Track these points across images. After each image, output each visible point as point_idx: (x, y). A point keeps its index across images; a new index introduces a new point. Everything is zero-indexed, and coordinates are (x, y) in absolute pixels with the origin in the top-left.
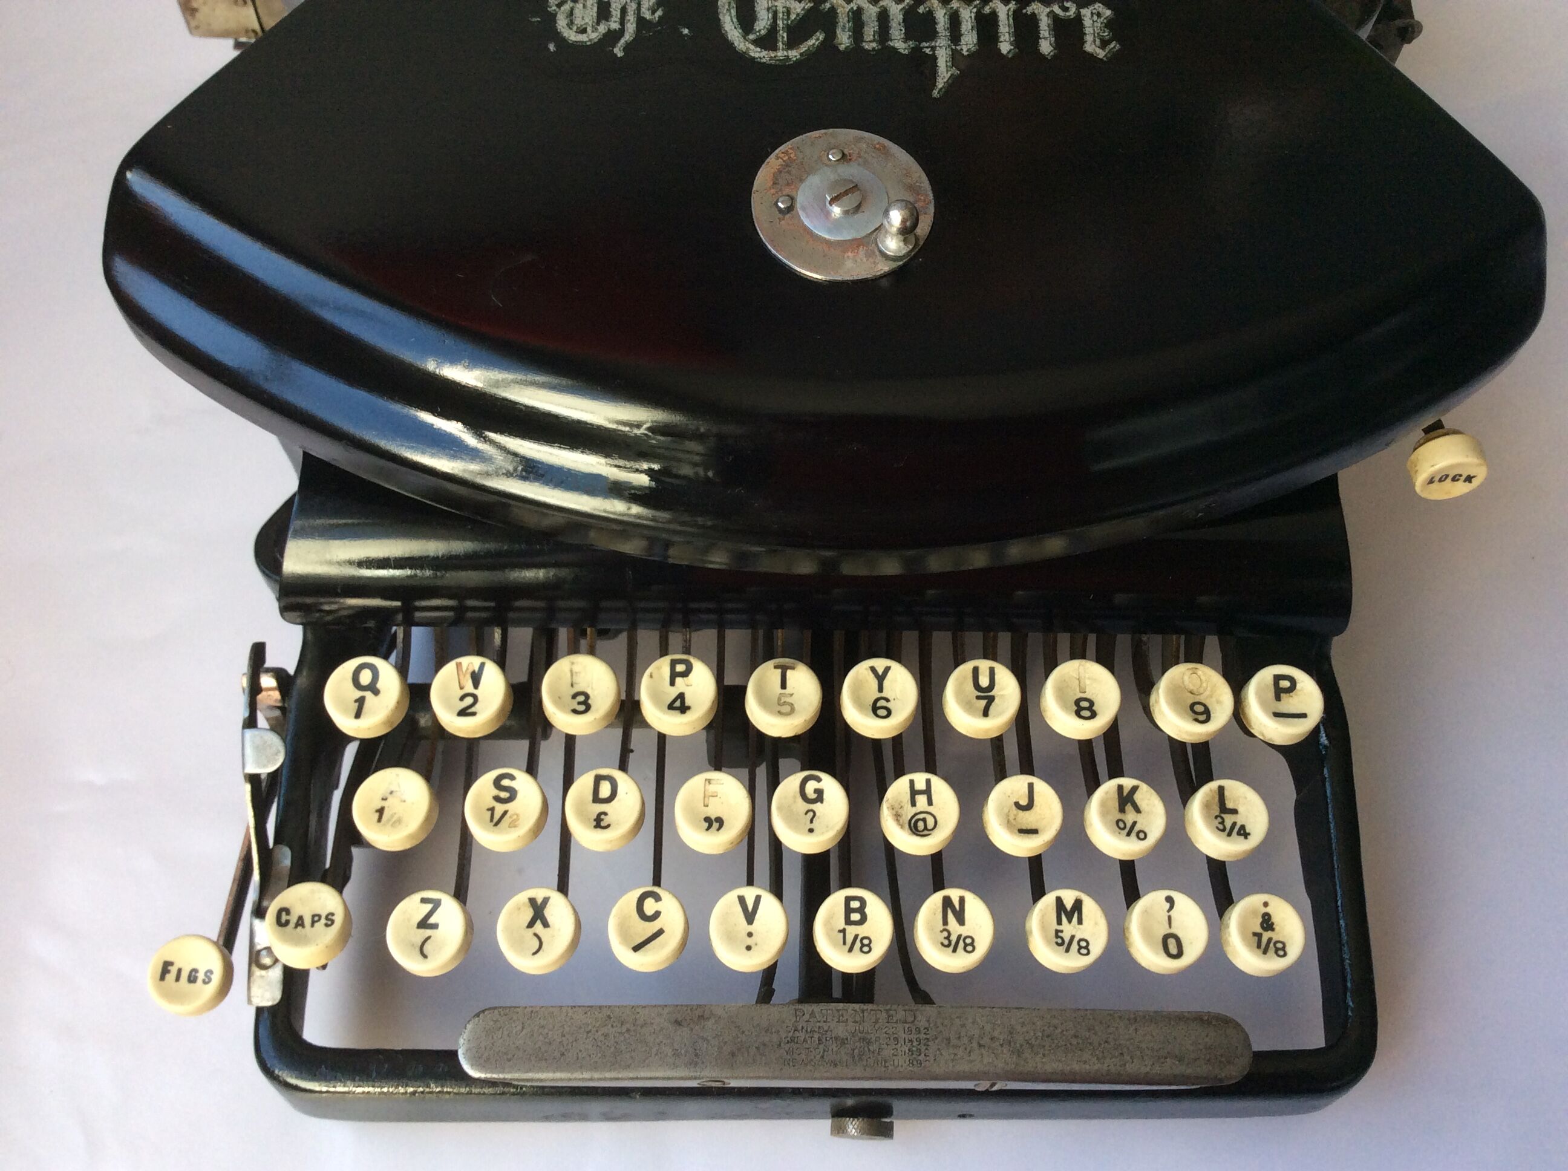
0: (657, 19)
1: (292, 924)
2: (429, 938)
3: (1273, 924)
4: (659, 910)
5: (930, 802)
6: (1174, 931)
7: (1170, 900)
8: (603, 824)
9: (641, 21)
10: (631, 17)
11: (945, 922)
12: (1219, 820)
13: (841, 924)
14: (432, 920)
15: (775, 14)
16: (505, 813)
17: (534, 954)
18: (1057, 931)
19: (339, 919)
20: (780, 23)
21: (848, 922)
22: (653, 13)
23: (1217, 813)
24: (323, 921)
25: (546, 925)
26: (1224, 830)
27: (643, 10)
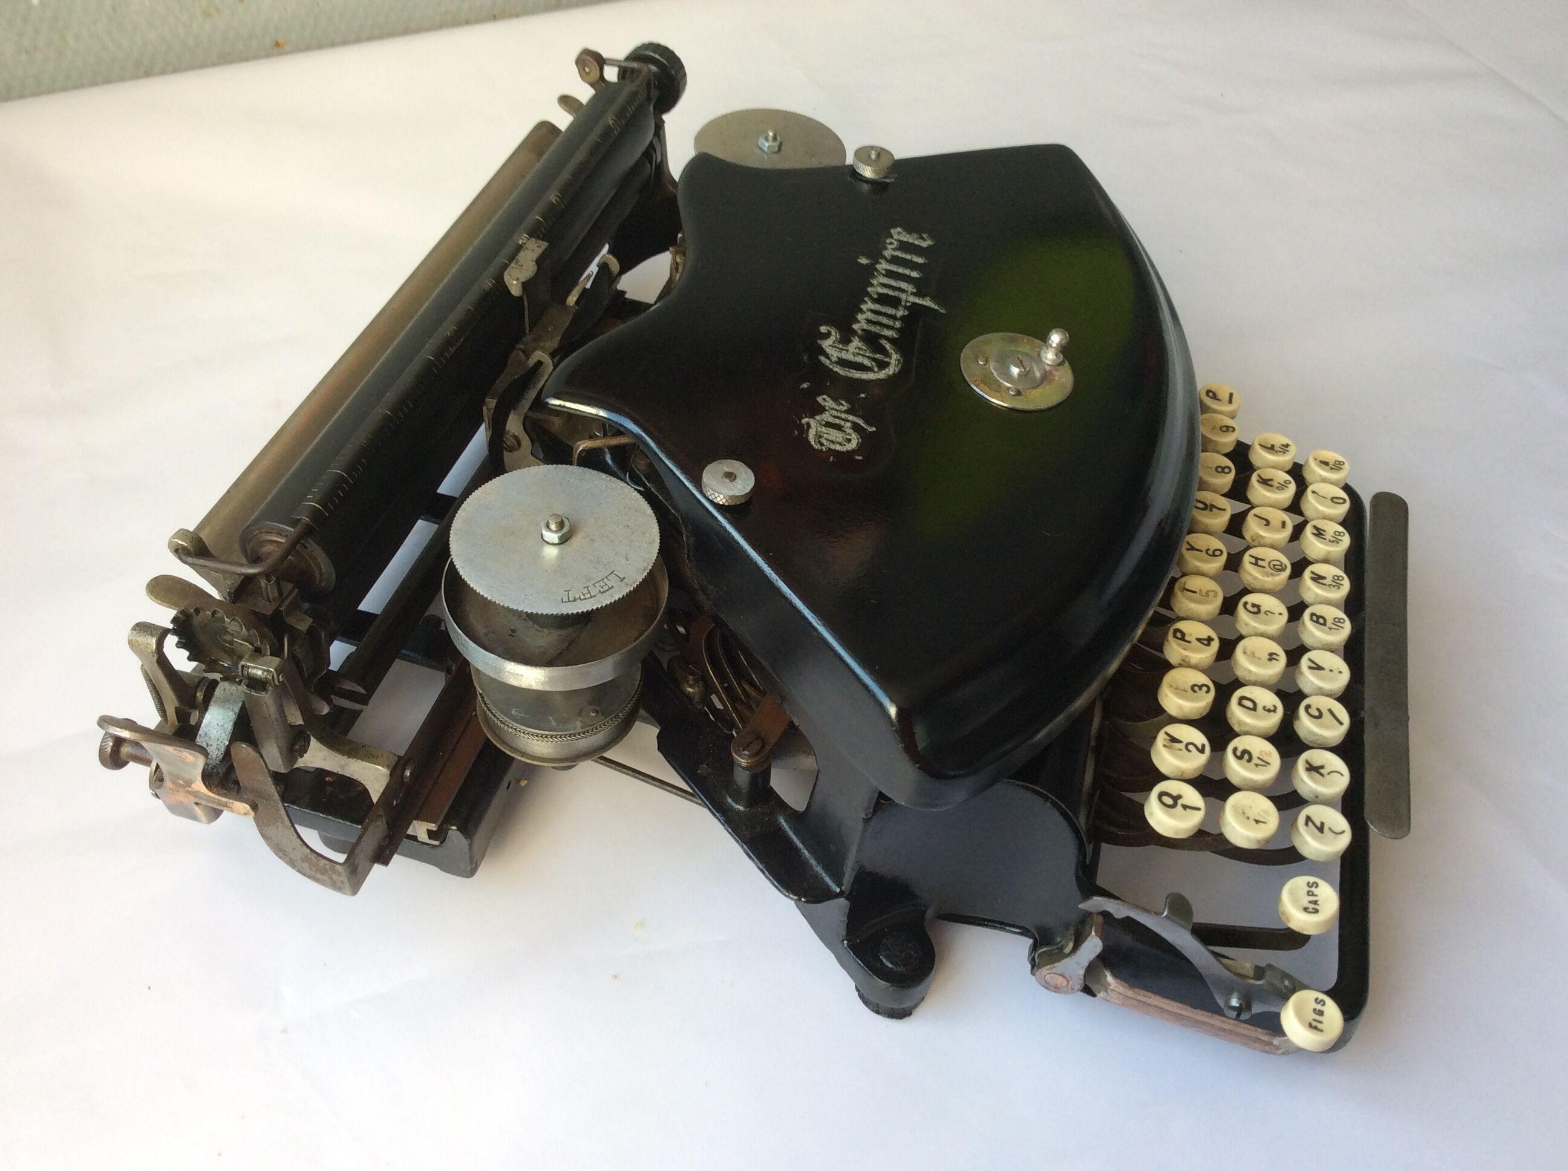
0: (848, 405)
1: (1316, 907)
2: (1330, 828)
4: (1315, 708)
5: (1263, 560)
8: (1272, 708)
10: (843, 416)
11: (1325, 585)
14: (1319, 825)
15: (858, 354)
16: (1259, 758)
18: (1330, 541)
19: (1312, 879)
20: (867, 354)
21: (1324, 624)
22: (843, 405)
24: (1313, 889)
25: (1322, 767)
27: (838, 409)
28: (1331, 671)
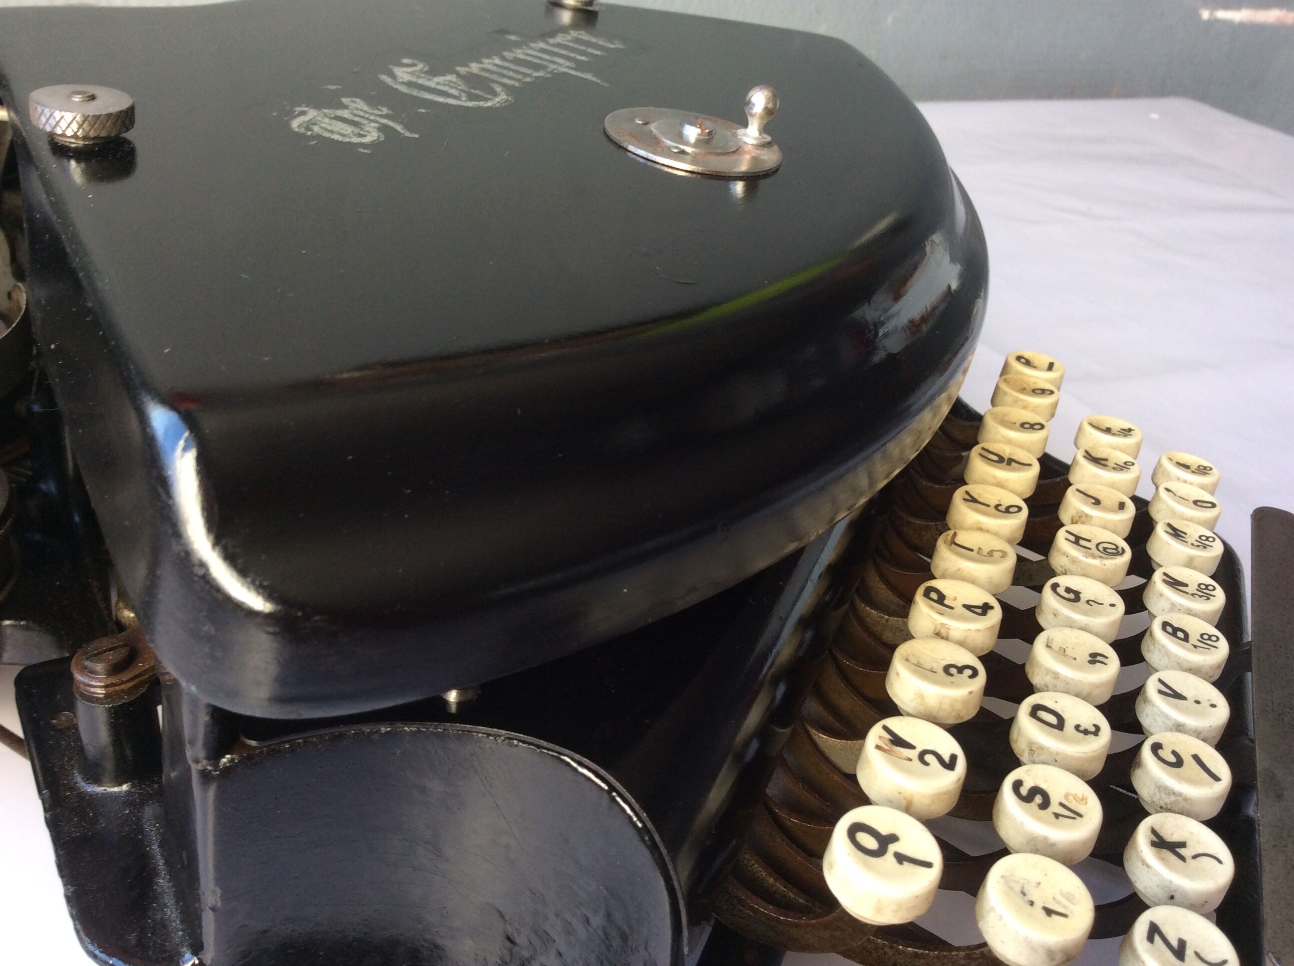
2: (1197, 954)
4: (1171, 751)
5: (1089, 541)
7: (1169, 490)
8: (1093, 730)
11: (1187, 593)
14: (1175, 943)
16: (1061, 804)
18: (1192, 544)
21: (1185, 640)
25: (1183, 845)
28: (1198, 702)
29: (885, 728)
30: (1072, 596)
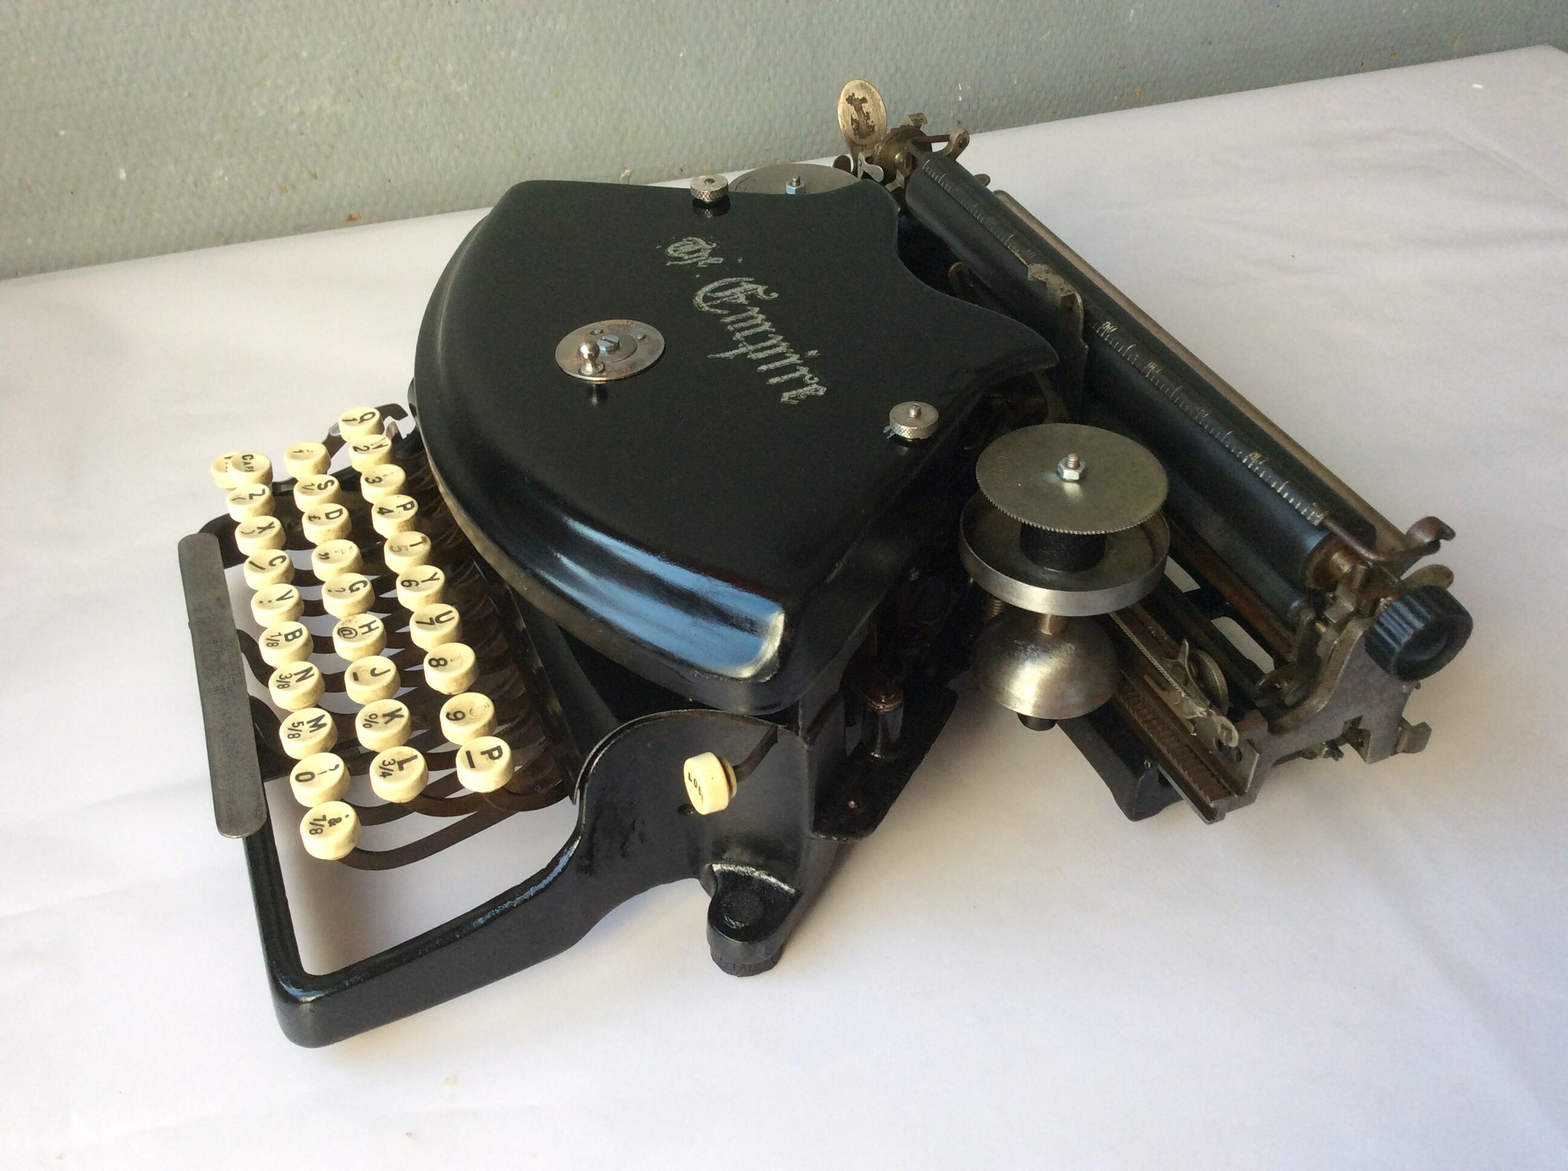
1: (245, 461)
3: (335, 825)
4: (276, 565)
6: (317, 776)
7: (337, 766)
9: (697, 262)
11: (296, 674)
12: (392, 762)
13: (283, 633)
15: (731, 296)
17: (242, 532)
18: (302, 723)
20: (726, 299)
21: (286, 636)
23: (396, 760)
26: (383, 764)
28: (270, 601)
29: (387, 445)
30: (354, 588)
